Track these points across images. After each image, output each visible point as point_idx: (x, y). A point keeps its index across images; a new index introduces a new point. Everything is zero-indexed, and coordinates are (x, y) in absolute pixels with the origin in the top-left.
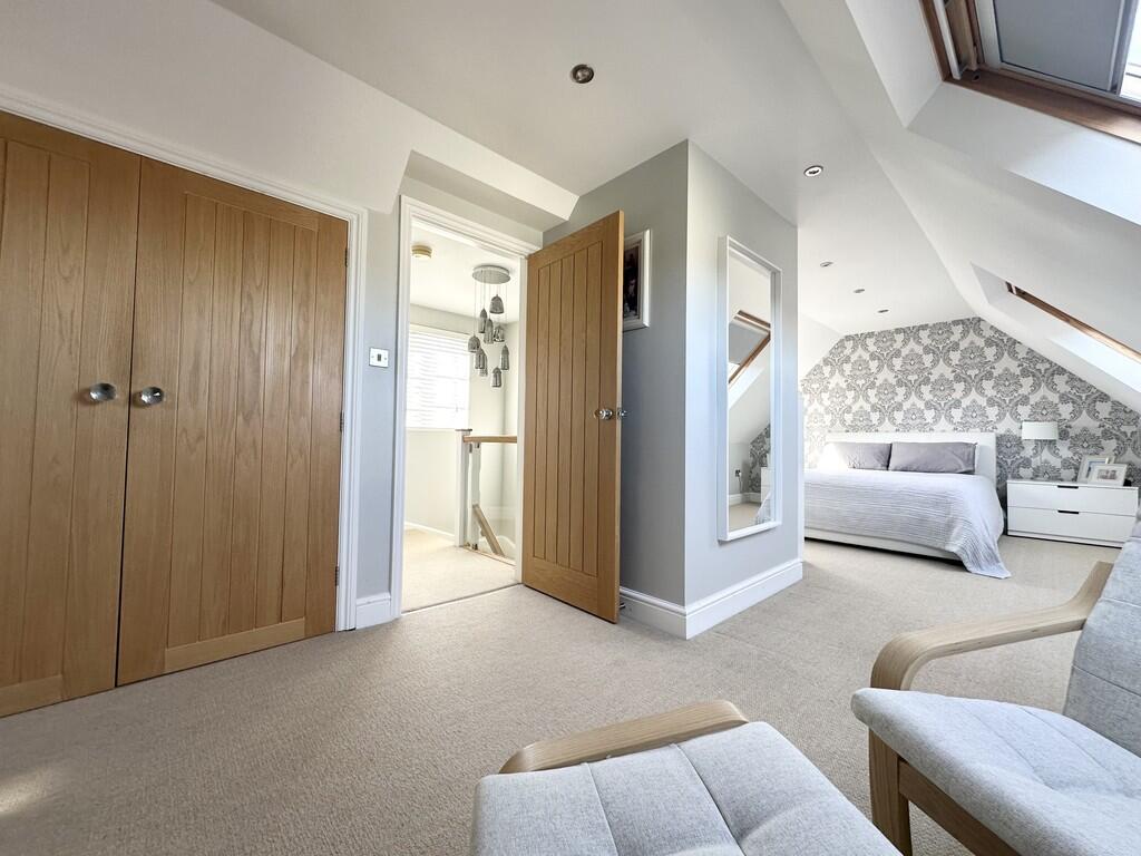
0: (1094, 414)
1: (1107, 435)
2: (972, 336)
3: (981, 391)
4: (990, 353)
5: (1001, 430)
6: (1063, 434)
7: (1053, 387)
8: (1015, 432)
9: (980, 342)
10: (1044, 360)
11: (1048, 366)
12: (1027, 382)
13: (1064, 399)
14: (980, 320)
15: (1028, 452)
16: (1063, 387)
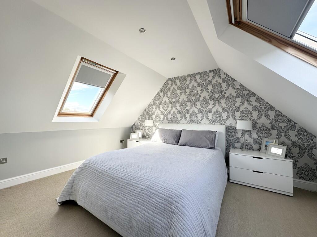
0: (267, 116)
1: (273, 127)
2: (217, 78)
3: (220, 105)
4: (224, 86)
5: (228, 124)
6: (254, 127)
7: (250, 103)
8: (234, 125)
9: (220, 81)
10: (246, 89)
11: (248, 92)
12: (239, 100)
13: (255, 109)
14: (220, 70)
15: (239, 135)
16: (254, 103)
